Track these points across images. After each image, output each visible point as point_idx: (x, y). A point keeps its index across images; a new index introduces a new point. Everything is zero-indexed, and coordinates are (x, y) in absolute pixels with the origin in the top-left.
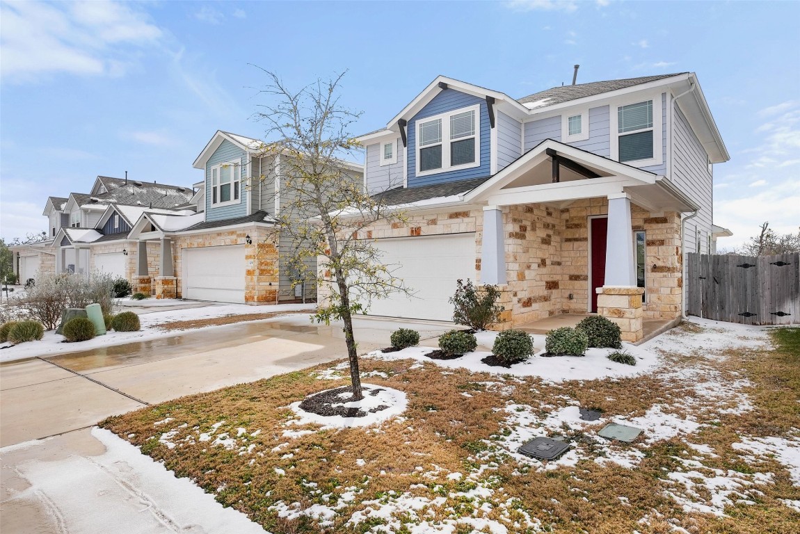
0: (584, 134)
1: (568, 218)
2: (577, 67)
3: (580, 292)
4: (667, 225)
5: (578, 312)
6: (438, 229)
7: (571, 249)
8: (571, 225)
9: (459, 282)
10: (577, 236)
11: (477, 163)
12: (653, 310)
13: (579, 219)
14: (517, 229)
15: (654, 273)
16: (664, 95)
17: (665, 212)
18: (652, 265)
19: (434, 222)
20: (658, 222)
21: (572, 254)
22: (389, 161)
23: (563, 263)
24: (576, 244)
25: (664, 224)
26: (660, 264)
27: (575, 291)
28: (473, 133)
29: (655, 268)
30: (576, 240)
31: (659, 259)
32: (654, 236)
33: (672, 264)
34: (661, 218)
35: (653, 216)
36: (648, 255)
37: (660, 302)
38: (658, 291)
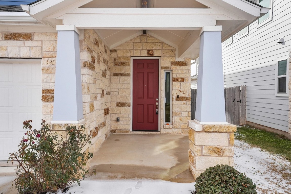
1: (116, 57)
3: (125, 116)
4: (186, 68)
5: (123, 132)
7: (119, 82)
8: (119, 63)
10: (123, 72)
12: (176, 128)
13: (125, 59)
14: (90, 60)
15: (177, 102)
17: (185, 58)
18: (176, 95)
20: (180, 65)
21: (119, 86)
23: (112, 93)
24: (122, 78)
25: (184, 67)
26: (181, 95)
27: (122, 115)
29: (178, 98)
30: (122, 75)
31: (181, 91)
32: (178, 75)
33: (189, 95)
34: (182, 62)
35: (178, 60)
36: (173, 88)
37: (181, 122)
38: (180, 114)
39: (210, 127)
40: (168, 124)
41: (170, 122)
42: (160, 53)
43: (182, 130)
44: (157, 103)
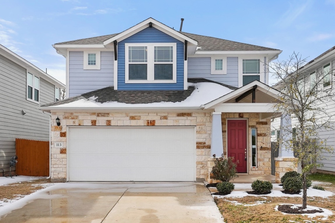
0: (224, 71)
2: (182, 20)
4: (267, 126)
6: (170, 122)
9: (214, 156)
11: (174, 80)
12: (261, 170)
15: (261, 151)
16: (265, 58)
18: (260, 146)
19: (165, 118)
20: (263, 124)
22: (92, 67)
25: (266, 125)
26: (264, 146)
28: (172, 61)
29: (262, 148)
31: (264, 143)
32: (261, 131)
33: (269, 146)
34: (265, 122)
35: (261, 120)
36: (258, 141)
37: (264, 166)
38: (263, 160)
39: (286, 159)
40: (255, 168)
41: (255, 166)
42: (248, 115)
43: (265, 172)
44: (245, 152)
